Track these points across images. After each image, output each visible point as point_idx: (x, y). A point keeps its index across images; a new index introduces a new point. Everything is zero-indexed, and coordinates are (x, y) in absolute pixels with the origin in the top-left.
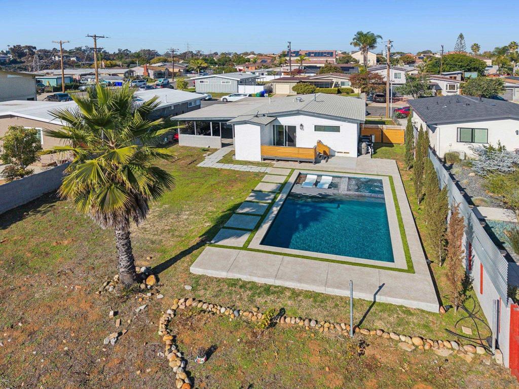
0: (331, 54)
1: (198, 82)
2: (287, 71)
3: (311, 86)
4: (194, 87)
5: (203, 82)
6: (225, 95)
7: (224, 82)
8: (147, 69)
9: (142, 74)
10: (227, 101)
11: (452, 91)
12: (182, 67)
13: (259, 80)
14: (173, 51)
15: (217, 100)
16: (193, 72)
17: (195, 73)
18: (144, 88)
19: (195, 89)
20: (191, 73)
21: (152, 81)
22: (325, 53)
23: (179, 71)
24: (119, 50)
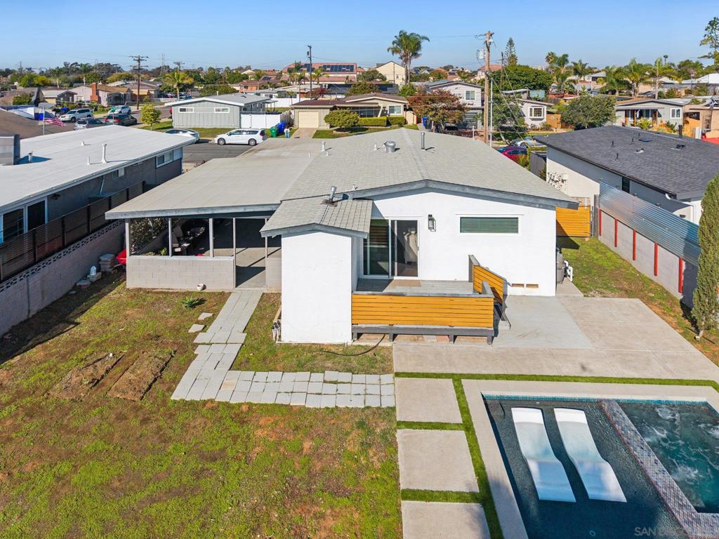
0: (350, 68)
1: (176, 110)
2: (303, 91)
3: (352, 115)
4: (171, 120)
5: (184, 110)
6: (221, 133)
7: (219, 110)
8: (97, 91)
9: (89, 99)
10: (225, 144)
11: (538, 117)
12: (153, 88)
13: (269, 106)
14: (139, 61)
15: (207, 141)
16: (169, 94)
17: (172, 97)
18: (84, 122)
19: (171, 122)
20: (167, 97)
21: (104, 110)
22: (344, 66)
23: (148, 92)
24: (66, 64)
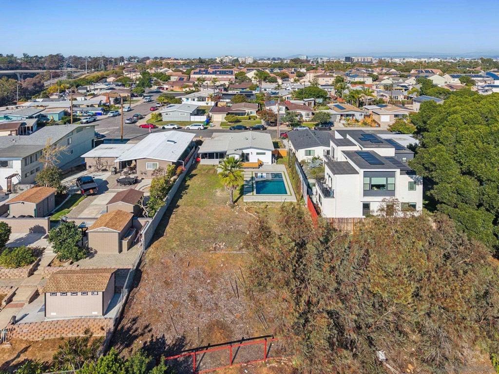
0: (231, 72)
1: (164, 114)
5: (167, 114)
8: (109, 97)
9: (105, 101)
19: (162, 118)
22: (227, 71)
